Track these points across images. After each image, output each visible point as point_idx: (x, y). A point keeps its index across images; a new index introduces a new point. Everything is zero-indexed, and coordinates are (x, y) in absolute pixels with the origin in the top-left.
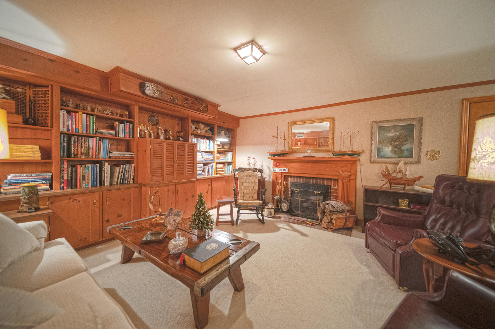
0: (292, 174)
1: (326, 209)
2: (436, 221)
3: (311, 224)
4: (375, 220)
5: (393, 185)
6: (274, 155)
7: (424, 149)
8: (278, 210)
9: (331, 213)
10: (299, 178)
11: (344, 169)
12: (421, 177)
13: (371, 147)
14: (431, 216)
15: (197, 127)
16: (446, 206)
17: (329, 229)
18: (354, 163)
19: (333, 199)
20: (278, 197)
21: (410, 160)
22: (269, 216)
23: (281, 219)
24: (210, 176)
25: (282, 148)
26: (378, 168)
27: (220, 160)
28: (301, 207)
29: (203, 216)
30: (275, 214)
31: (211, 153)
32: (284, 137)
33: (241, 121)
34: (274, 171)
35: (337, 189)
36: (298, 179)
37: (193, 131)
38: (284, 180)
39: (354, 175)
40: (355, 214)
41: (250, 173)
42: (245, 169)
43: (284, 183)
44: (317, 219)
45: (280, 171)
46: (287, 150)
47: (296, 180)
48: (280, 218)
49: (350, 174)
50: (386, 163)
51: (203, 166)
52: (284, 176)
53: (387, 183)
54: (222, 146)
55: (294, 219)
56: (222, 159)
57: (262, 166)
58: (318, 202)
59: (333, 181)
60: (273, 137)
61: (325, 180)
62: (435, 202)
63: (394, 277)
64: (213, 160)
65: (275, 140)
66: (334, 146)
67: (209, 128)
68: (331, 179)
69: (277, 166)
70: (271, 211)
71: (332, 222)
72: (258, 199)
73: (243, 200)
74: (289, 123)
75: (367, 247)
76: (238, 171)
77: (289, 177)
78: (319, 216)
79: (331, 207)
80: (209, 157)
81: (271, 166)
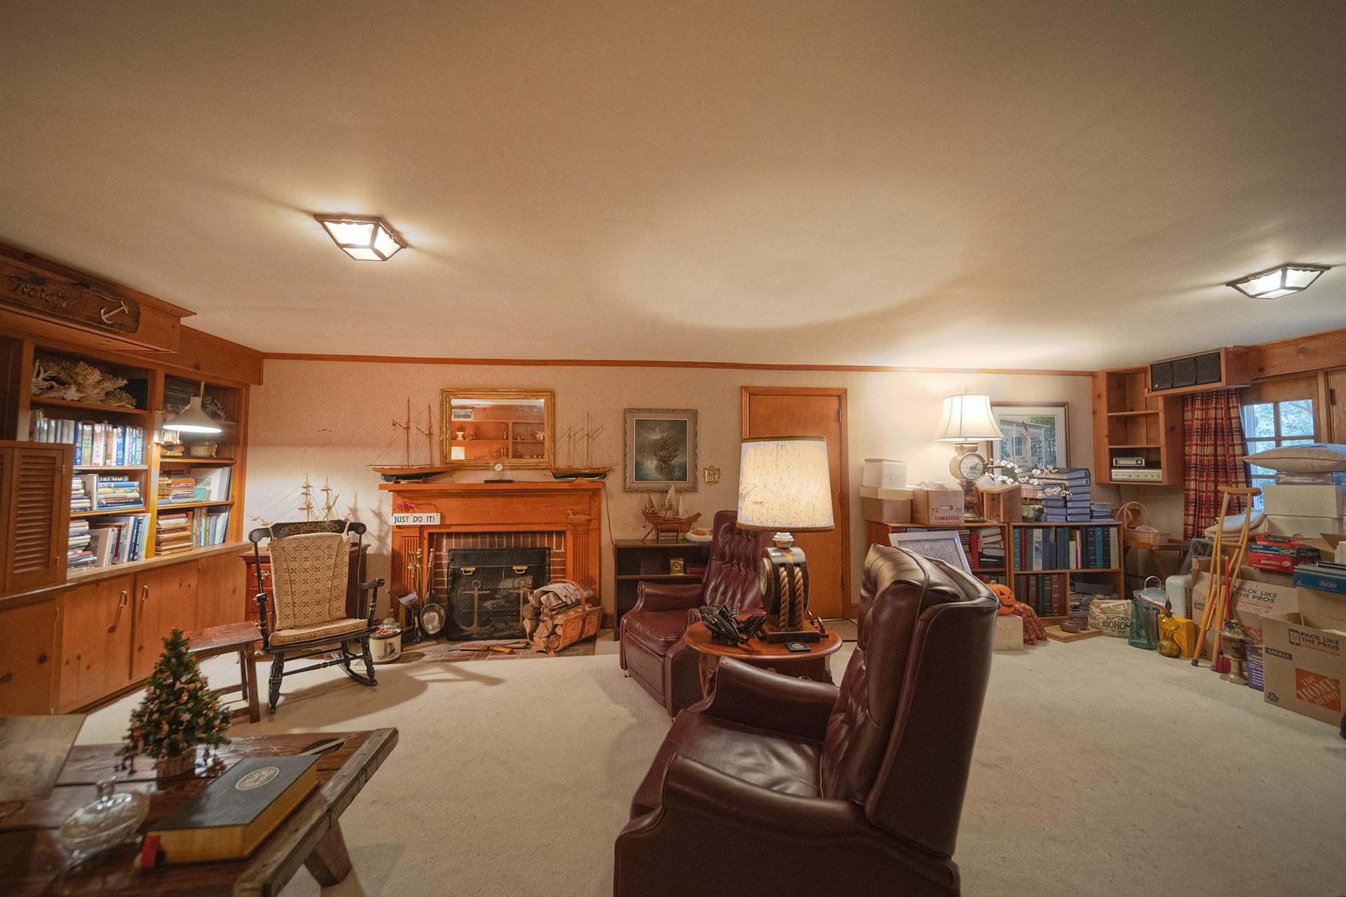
0: (453, 527)
1: (543, 606)
2: (715, 590)
3: (507, 650)
4: (635, 608)
5: (662, 534)
6: (398, 478)
7: (701, 466)
8: (412, 635)
9: (554, 613)
10: (473, 538)
11: (576, 508)
12: (698, 515)
13: (625, 461)
14: (711, 581)
15: (63, 375)
16: (726, 564)
17: (550, 651)
18: (595, 493)
19: (557, 578)
20: (411, 598)
21: (683, 484)
22: (387, 659)
23: (425, 659)
24: (125, 563)
25: (420, 459)
26: (634, 503)
27: (171, 497)
28: (479, 614)
29: (190, 706)
30: (404, 649)
31: (132, 475)
32: (429, 429)
33: (268, 366)
34: (398, 524)
35: (565, 554)
36: (471, 540)
37: (35, 390)
38: (430, 546)
39: (596, 519)
40: (600, 605)
41: (319, 537)
42: (299, 526)
43: (432, 553)
44: (522, 634)
45: (418, 523)
46: (437, 463)
47: (462, 543)
48: (422, 655)
49: (588, 518)
50: (649, 491)
51: (87, 528)
52: (431, 535)
53: (652, 530)
54: (182, 449)
55: (462, 650)
56: (181, 493)
57: (354, 511)
58: (521, 592)
59: (554, 536)
60: (394, 425)
61: (536, 537)
62: (715, 558)
63: (664, 705)
64: (140, 503)
65: (400, 434)
66: (554, 454)
67: (122, 383)
68: (550, 533)
69: (407, 508)
70: (391, 644)
71: (556, 634)
72: (350, 614)
73: (291, 628)
74: (442, 391)
75: (624, 666)
76: (272, 534)
77: (445, 537)
78: (527, 625)
79: (552, 599)
80: (122, 490)
81: (387, 509)
